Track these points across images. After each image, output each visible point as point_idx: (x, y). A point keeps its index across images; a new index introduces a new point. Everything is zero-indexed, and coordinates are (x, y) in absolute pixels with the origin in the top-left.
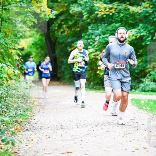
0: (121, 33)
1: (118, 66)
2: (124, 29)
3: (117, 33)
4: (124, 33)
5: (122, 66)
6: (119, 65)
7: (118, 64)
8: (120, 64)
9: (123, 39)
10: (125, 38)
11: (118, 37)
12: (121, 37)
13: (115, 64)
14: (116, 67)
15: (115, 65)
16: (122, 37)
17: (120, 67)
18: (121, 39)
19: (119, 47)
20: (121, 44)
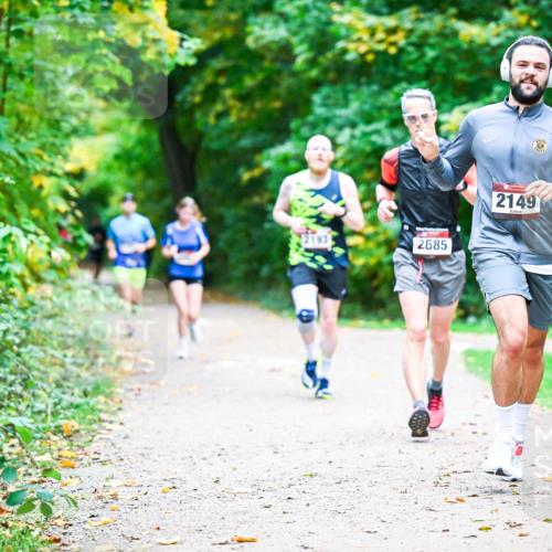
0: (524, 64)
1: (507, 202)
2: (540, 45)
3: (510, 59)
4: (538, 66)
5: (523, 206)
6: (511, 198)
7: (507, 194)
8: (516, 197)
9: (534, 88)
10: (541, 83)
11: (511, 76)
12: (523, 77)
13: (495, 194)
14: (499, 205)
15: (496, 199)
17: (517, 209)
18: (523, 86)
19: (514, 118)
20: (522, 107)
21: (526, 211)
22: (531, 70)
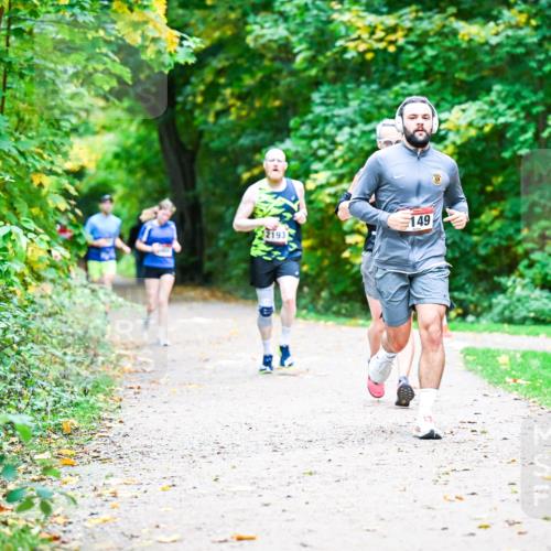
0: (414, 117)
2: (424, 102)
3: (401, 115)
4: (425, 117)
5: (421, 224)
6: (413, 219)
8: (417, 218)
9: (424, 134)
10: (428, 131)
11: (405, 128)
12: (416, 127)
16: (421, 128)
17: (418, 227)
18: (417, 134)
19: (415, 159)
20: (420, 150)
21: (424, 228)
22: (420, 120)
